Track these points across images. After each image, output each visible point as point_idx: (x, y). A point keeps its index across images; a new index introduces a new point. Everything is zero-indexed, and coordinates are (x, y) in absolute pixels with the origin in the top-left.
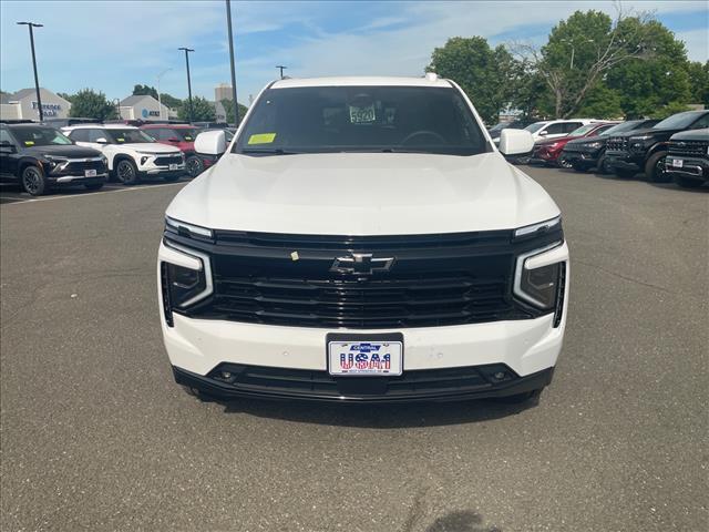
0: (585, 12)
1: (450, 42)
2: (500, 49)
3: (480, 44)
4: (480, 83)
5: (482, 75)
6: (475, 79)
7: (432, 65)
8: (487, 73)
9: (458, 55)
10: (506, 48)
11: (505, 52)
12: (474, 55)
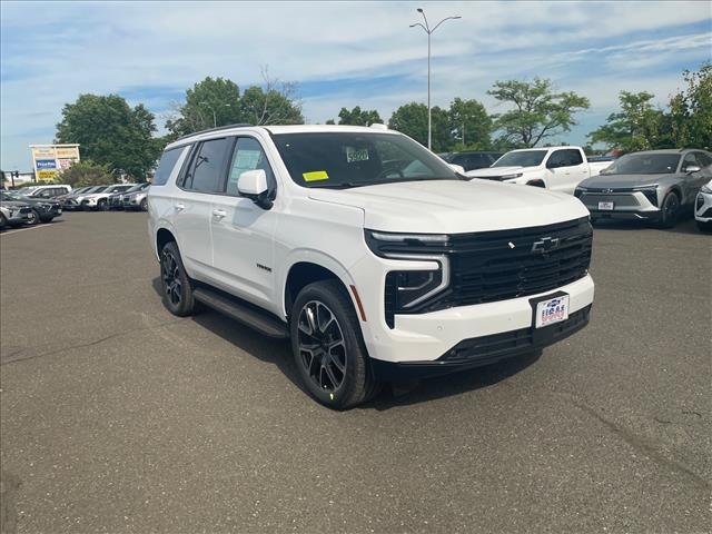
0: (215, 79)
1: (82, 98)
2: (140, 108)
3: (118, 103)
4: (126, 141)
5: (126, 133)
6: (120, 137)
7: (64, 122)
8: (130, 131)
9: (95, 112)
10: (145, 107)
11: (145, 112)
12: (114, 114)
